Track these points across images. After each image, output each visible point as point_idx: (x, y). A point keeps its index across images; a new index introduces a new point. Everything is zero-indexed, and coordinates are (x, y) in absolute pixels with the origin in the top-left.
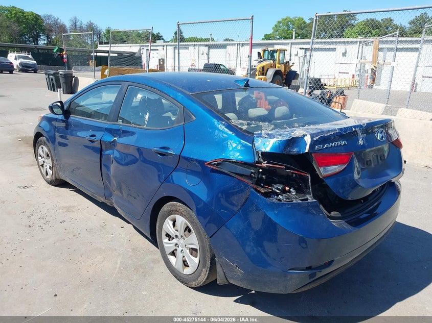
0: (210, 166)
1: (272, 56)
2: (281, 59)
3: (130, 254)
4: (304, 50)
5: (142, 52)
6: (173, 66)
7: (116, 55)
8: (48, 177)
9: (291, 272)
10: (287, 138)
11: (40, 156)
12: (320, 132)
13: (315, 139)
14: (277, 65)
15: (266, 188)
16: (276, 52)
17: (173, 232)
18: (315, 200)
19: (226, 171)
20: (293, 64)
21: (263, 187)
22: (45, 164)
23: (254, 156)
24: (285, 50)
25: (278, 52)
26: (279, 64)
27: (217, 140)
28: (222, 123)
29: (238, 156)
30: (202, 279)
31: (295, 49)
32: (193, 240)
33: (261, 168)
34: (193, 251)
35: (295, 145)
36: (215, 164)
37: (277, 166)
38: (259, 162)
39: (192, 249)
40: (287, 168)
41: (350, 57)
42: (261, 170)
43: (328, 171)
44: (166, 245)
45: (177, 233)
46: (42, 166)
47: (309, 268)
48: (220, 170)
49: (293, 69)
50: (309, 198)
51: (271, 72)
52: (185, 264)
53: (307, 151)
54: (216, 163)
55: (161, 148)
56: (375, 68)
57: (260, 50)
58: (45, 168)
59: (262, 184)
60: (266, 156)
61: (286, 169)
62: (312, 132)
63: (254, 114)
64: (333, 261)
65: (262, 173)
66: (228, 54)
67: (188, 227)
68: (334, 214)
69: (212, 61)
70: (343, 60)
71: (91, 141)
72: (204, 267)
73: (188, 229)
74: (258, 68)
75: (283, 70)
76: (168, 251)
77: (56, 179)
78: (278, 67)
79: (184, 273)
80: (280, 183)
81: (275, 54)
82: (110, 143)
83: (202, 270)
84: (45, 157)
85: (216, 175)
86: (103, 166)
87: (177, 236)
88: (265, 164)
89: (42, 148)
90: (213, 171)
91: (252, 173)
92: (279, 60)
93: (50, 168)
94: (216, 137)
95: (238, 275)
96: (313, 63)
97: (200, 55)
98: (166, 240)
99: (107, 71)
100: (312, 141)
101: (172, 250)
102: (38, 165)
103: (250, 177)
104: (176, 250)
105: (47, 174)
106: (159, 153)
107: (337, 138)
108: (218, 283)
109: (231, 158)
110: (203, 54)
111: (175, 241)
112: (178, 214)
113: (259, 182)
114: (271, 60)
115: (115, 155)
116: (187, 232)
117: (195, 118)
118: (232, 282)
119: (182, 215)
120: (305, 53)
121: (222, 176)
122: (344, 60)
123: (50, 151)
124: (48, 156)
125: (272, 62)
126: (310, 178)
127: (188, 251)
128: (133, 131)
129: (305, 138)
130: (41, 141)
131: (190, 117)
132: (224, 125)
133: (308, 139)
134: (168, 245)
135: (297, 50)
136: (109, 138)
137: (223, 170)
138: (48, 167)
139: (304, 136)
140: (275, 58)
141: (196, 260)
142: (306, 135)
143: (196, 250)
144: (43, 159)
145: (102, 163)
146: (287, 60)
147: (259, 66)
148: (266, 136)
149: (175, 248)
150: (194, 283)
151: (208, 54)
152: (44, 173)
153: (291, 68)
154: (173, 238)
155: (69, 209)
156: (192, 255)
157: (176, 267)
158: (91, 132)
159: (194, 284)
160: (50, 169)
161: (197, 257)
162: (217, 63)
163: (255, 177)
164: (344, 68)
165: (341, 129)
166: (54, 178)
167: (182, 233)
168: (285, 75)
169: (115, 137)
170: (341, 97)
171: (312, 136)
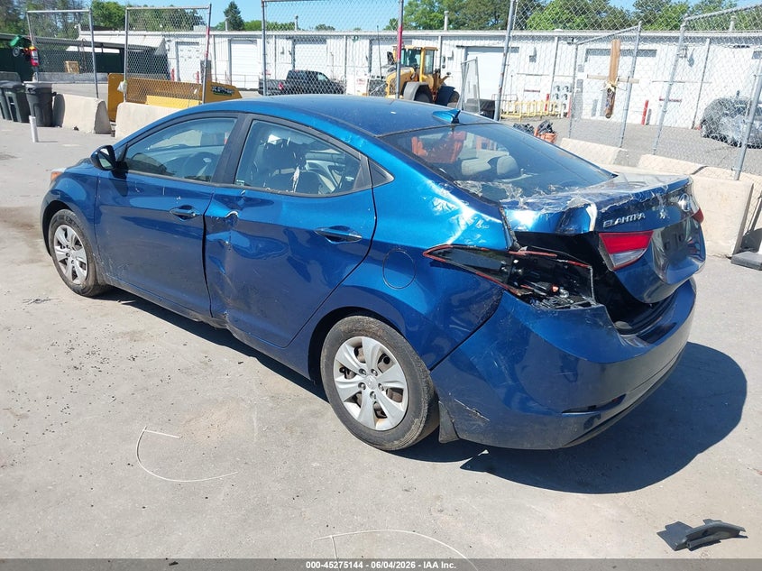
0: (431, 257)
1: (413, 60)
2: (427, 65)
3: (270, 405)
4: (464, 50)
5: (167, 48)
6: (228, 73)
7: (117, 51)
8: (77, 282)
9: (567, 416)
10: (561, 209)
11: (59, 244)
12: (609, 200)
13: (603, 211)
14: (421, 76)
15: (521, 288)
16: (420, 52)
17: (355, 365)
18: (601, 305)
19: (459, 265)
20: (448, 74)
21: (519, 287)
22: (70, 259)
23: (506, 239)
24: (433, 50)
25: (422, 53)
26: (424, 73)
27: (438, 214)
28: (444, 186)
29: (479, 239)
30: (413, 435)
31: (448, 48)
32: (396, 375)
33: (516, 257)
34: (396, 393)
35: (573, 219)
36: (440, 253)
37: (545, 254)
38: (514, 248)
39: (394, 389)
40: (560, 257)
41: (542, 64)
42: (516, 261)
43: (622, 259)
44: (340, 387)
45: (364, 366)
46: (64, 262)
47: (592, 408)
48: (448, 262)
49: (448, 83)
50: (592, 303)
51: (411, 88)
52: (380, 414)
53: (591, 229)
54: (442, 251)
55: (332, 228)
56: (613, 89)
57: (390, 48)
58: (70, 265)
59: (516, 284)
60: (523, 237)
61: (557, 258)
62: (598, 200)
63: (471, 168)
64: (624, 395)
65: (517, 266)
66: (329, 54)
67: (384, 355)
68: (619, 324)
69: (301, 67)
70: (531, 68)
71: (181, 216)
72: (417, 416)
73: (385, 359)
74: (388, 80)
75: (431, 86)
76: (344, 396)
77: (96, 284)
78: (423, 80)
79: (377, 428)
80: (543, 280)
81: (417, 57)
82: (224, 219)
83: (413, 422)
84: (71, 244)
85: (442, 270)
86: (207, 259)
87: (362, 371)
88: (523, 251)
89: (65, 230)
90: (435, 263)
91: (503, 265)
92: (424, 67)
93: (82, 264)
94: (435, 209)
95: (479, 425)
96: (509, 77)
97: (279, 55)
98: (339, 378)
99: (122, 84)
100: (598, 213)
101: (354, 393)
102: (55, 261)
103: (499, 273)
104: (360, 393)
105: (75, 275)
106: (330, 238)
107: (632, 208)
108: (440, 439)
109: (466, 243)
110: (283, 53)
111: (358, 378)
112: (366, 336)
113: (512, 279)
114: (410, 66)
115: (233, 242)
116: (382, 363)
117: (391, 178)
118: (464, 436)
119: (374, 336)
120: (466, 55)
121: (451, 271)
122: (533, 68)
123: (82, 235)
124: (77, 243)
125: (412, 70)
126: (591, 271)
127: (384, 393)
128: (270, 198)
129: (588, 209)
130: (62, 217)
131: (384, 177)
132: (448, 189)
133: (592, 212)
134: (344, 386)
135: (452, 49)
136: (219, 211)
137: (453, 262)
138: (77, 263)
139: (587, 205)
140: (418, 63)
141: (402, 407)
142: (589, 205)
143: (400, 391)
144: (66, 250)
145: (207, 255)
146: (438, 68)
147: (390, 77)
148: (525, 206)
149: (358, 390)
150: (396, 442)
151: (293, 53)
152: (69, 274)
153: (445, 81)
154: (355, 374)
155: (134, 336)
156: (391, 398)
157: (361, 421)
158: (180, 201)
159: (397, 445)
160: (81, 267)
161: (401, 401)
162: (311, 70)
163: (506, 273)
164: (532, 83)
165: (637, 195)
166: (91, 282)
167: (374, 366)
168: (435, 93)
169: (233, 209)
170: (549, 135)
171: (599, 206)
